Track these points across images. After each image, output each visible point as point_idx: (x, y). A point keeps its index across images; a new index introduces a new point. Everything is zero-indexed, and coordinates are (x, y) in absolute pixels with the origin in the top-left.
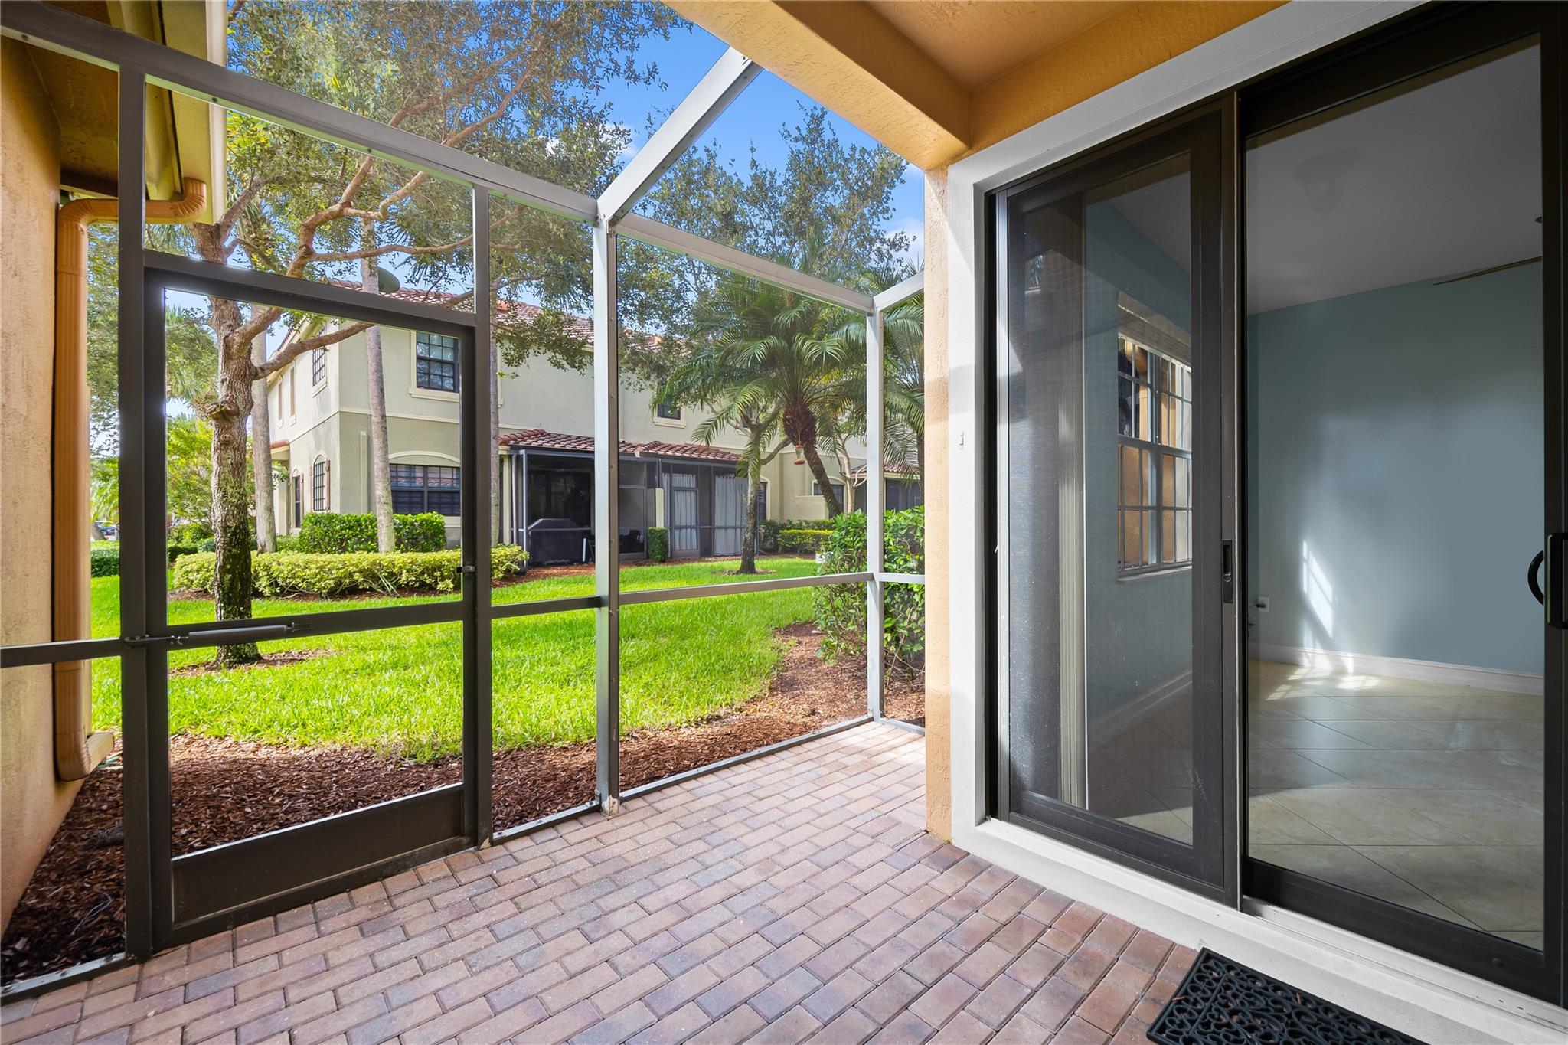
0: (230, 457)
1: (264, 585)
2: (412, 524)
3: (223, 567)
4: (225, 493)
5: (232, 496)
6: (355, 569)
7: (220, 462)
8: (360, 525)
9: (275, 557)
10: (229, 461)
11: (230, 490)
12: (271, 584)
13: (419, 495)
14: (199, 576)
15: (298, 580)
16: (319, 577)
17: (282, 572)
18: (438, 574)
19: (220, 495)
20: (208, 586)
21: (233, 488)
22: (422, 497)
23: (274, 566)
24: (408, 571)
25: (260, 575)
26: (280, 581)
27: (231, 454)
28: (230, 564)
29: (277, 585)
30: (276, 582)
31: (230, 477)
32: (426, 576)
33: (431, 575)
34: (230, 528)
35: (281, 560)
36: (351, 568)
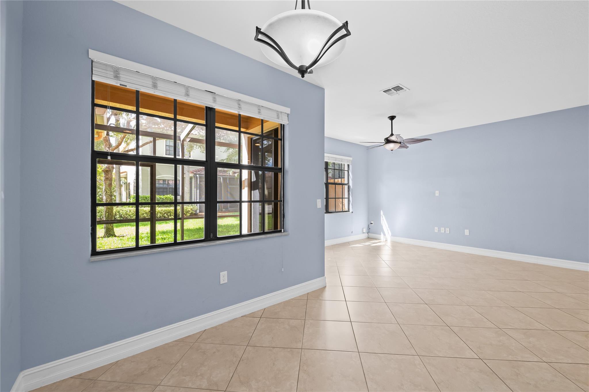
0: (108, 182)
1: (118, 217)
2: (163, 199)
3: (106, 211)
4: (107, 192)
5: (108, 192)
6: (144, 213)
7: (105, 184)
8: (147, 199)
9: (121, 209)
10: (108, 183)
11: (108, 191)
12: (120, 217)
13: (166, 189)
14: (99, 214)
15: (128, 216)
16: (134, 215)
17: (123, 213)
18: (169, 214)
19: (105, 192)
20: (101, 217)
21: (109, 190)
22: (167, 190)
23: (121, 212)
24: (160, 213)
25: (117, 214)
26: (122, 216)
27: (108, 181)
28: (108, 210)
29: (122, 217)
30: (121, 216)
31: (108, 188)
32: (165, 215)
33: (167, 215)
34: (108, 201)
35: (123, 210)
36: (143, 212)
